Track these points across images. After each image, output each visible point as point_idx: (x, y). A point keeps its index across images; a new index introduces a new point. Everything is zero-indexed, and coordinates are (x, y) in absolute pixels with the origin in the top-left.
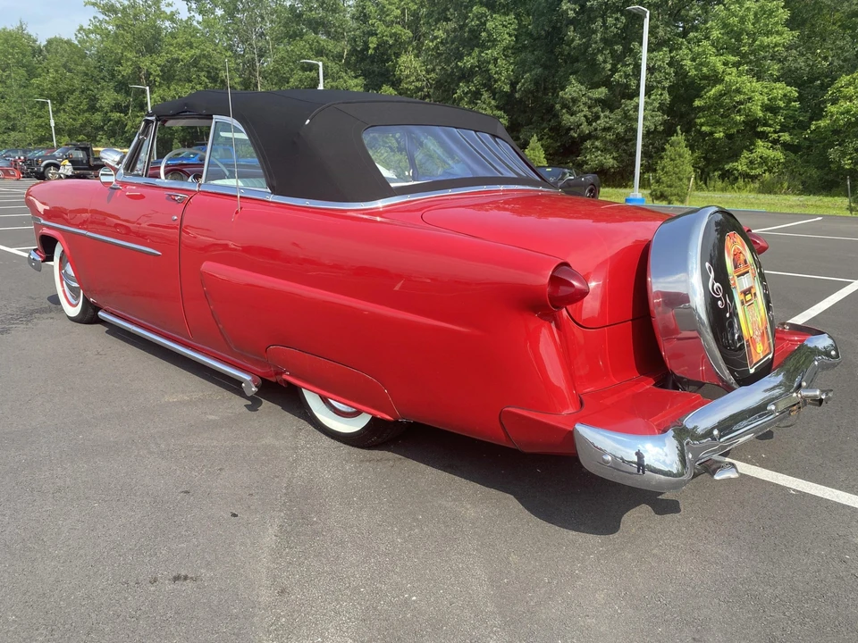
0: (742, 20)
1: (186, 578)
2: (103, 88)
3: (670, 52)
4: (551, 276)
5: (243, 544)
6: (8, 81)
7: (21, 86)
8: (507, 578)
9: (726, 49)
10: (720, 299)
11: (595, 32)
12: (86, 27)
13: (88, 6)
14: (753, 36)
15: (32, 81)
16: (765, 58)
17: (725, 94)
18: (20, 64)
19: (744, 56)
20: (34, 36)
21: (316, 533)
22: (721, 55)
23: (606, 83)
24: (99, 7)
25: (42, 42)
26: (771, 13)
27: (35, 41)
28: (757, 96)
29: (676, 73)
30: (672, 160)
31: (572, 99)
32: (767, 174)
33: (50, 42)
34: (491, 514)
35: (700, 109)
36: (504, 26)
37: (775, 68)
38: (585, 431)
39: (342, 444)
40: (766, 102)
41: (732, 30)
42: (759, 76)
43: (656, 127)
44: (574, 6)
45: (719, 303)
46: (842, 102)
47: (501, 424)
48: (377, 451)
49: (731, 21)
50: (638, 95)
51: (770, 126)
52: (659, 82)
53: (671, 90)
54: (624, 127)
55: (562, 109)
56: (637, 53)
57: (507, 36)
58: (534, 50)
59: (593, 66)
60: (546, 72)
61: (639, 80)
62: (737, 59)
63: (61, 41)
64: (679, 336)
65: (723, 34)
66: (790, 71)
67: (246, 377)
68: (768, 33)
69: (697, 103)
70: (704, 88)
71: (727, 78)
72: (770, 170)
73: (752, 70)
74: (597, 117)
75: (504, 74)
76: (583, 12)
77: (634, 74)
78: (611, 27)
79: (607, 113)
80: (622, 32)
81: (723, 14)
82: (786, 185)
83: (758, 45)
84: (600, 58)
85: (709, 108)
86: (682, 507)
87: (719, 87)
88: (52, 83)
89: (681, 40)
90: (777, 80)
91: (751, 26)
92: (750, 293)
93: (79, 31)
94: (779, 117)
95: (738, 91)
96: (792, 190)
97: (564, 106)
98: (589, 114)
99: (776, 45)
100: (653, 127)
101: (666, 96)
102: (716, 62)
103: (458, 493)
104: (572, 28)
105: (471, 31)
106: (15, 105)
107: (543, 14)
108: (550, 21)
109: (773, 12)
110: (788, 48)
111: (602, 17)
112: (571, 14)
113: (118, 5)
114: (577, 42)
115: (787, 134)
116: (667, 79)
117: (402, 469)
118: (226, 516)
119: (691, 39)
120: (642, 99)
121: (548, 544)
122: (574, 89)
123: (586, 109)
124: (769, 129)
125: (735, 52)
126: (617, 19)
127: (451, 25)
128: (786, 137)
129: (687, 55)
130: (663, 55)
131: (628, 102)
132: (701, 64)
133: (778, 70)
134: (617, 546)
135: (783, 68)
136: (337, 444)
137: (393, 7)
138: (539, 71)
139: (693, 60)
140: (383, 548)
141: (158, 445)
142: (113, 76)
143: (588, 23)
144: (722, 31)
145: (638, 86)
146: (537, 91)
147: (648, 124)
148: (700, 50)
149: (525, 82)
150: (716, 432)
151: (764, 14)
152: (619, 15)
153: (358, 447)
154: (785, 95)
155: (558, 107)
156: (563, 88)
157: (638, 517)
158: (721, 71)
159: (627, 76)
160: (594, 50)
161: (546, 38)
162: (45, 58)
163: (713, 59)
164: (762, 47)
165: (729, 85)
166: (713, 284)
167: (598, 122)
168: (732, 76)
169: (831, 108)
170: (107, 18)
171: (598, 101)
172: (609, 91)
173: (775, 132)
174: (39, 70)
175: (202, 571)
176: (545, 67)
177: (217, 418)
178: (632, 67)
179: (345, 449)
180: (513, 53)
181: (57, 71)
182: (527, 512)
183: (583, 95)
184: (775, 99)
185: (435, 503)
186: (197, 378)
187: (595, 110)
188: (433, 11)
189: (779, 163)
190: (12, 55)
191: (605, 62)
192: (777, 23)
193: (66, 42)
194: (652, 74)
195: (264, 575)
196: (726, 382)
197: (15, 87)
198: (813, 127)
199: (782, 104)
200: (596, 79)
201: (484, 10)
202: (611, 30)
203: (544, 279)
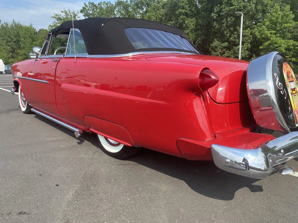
0: (277, 18)
1: (24, 213)
2: (57, 45)
3: (251, 30)
4: (200, 73)
5: (57, 198)
6: (26, 43)
7: (30, 44)
8: (177, 220)
9: (271, 29)
10: (282, 90)
11: (224, 23)
12: (51, 25)
13: (52, 18)
14: (281, 24)
15: (33, 43)
16: (285, 32)
17: (271, 44)
18: (30, 37)
19: (278, 31)
20: (35, 28)
21: (91, 195)
22: (269, 31)
23: (228, 41)
24: (56, 18)
25: (38, 30)
26: (287, 16)
27: (35, 30)
28: (283, 45)
29: (253, 37)
31: (215, 46)
33: (40, 30)
34: (173, 189)
35: (262, 49)
36: (191, 22)
37: (289, 35)
38: (217, 148)
39: (112, 158)
40: (286, 47)
41: (273, 22)
42: (283, 38)
43: (245, 56)
44: (216, 15)
45: (281, 92)
47: (177, 146)
48: (127, 161)
49: (273, 18)
50: (239, 45)
51: (288, 55)
52: (247, 40)
53: (251, 43)
54: (234, 56)
55: (212, 50)
56: (239, 30)
57: (192, 26)
58: (202, 30)
59: (223, 35)
60: (206, 38)
61: (239, 40)
62: (275, 32)
63: (44, 30)
64: (261, 109)
65: (270, 23)
66: (295, 36)
67: (77, 130)
68: (287, 23)
69: (261, 47)
70: (263, 42)
71: (272, 39)
73: (281, 36)
75: (191, 38)
76: (219, 17)
77: (237, 38)
78: (229, 21)
79: (228, 51)
80: (233, 23)
81: (270, 16)
83: (283, 27)
84: (225, 32)
85: (265, 49)
86: (264, 189)
87: (269, 42)
88: (40, 43)
89: (254, 26)
90: (290, 39)
91: (280, 20)
92: (295, 90)
93: (49, 26)
94: (291, 52)
95: (276, 43)
97: (212, 49)
98: (221, 52)
99: (290, 27)
101: (249, 45)
102: (268, 33)
103: (159, 179)
104: (215, 22)
105: (180, 24)
106: (28, 50)
107: (205, 18)
108: (208, 20)
109: (288, 15)
110: (294, 28)
111: (226, 18)
112: (215, 17)
113: (62, 18)
114: (217, 27)
115: (294, 58)
116: (249, 39)
117: (136, 169)
118: (53, 185)
119: (258, 26)
120: (240, 46)
121: (199, 204)
122: (216, 43)
123: (220, 50)
124: (288, 56)
125: (275, 29)
126: (231, 19)
127: (173, 22)
128: (294, 59)
129: (257, 31)
130: (248, 31)
131: (235, 47)
132: (262, 34)
133: (291, 36)
134: (233, 206)
135: (292, 35)
136: (111, 157)
137: (153, 17)
138: (203, 37)
139: (259, 32)
140: (120, 202)
141: (36, 156)
142: (60, 41)
143: (221, 20)
144: (270, 22)
145: (239, 42)
146: (203, 44)
147: (243, 55)
148: (262, 29)
149: (199, 41)
150: (282, 151)
151: (285, 16)
152: (232, 17)
153: (119, 159)
154: (293, 45)
155: (210, 49)
156: (212, 43)
157: (243, 193)
158: (269, 36)
159: (235, 38)
160: (223, 29)
161: (206, 26)
162: (38, 35)
163: (266, 32)
164: (285, 28)
165: (273, 41)
166: (278, 83)
167: (225, 54)
168: (273, 38)
170: (58, 22)
171: (225, 47)
172: (228, 43)
173: (290, 58)
174: (36, 39)
175: (34, 210)
176: (206, 36)
177: (64, 146)
178: (237, 35)
179: (113, 160)
180: (194, 31)
181: (41, 39)
182: (190, 188)
183: (219, 45)
184: (289, 46)
185: (148, 184)
186: (62, 132)
187: (223, 50)
188: (167, 18)
190: (28, 34)
191: (227, 33)
192: (290, 19)
193: (45, 30)
194: (244, 37)
195: (61, 214)
196: (285, 129)
197: (28, 45)
199: (292, 48)
200: (224, 40)
201: (184, 17)
202: (229, 22)
203: (197, 76)
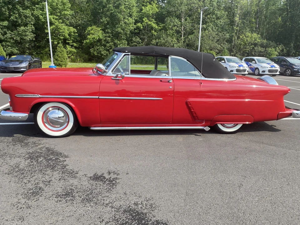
3: (31, 11)
9: (53, 13)
17: (56, 29)
28: (66, 31)
29: (35, 19)
30: (60, 52)
32: (73, 56)
40: (69, 33)
46: (91, 35)
52: (29, 22)
53: (34, 25)
62: (57, 17)
68: (65, 10)
69: (46, 31)
72: (73, 55)
74: (6, 33)
79: (10, 32)
82: (79, 60)
83: (63, 14)
87: (53, 26)
89: (34, 7)
90: (70, 26)
91: (60, 7)
94: (72, 38)
95: (60, 29)
96: (81, 61)
98: (2, 32)
99: (68, 15)
100: (31, 38)
101: (33, 27)
102: (51, 18)
116: (32, 21)
119: (37, 7)
124: (70, 41)
125: (56, 15)
128: (75, 44)
131: (20, 28)
132: (45, 18)
133: (69, 23)
147: (29, 37)
154: (73, 31)
158: (53, 21)
159: (16, 18)
165: (57, 26)
167: (7, 35)
168: (57, 23)
169: (88, 36)
171: (5, 27)
172: (9, 23)
173: (71, 43)
184: (71, 32)
187: (4, 30)
189: (75, 53)
191: (5, 11)
198: (85, 42)
199: (73, 34)
200: (2, 18)
